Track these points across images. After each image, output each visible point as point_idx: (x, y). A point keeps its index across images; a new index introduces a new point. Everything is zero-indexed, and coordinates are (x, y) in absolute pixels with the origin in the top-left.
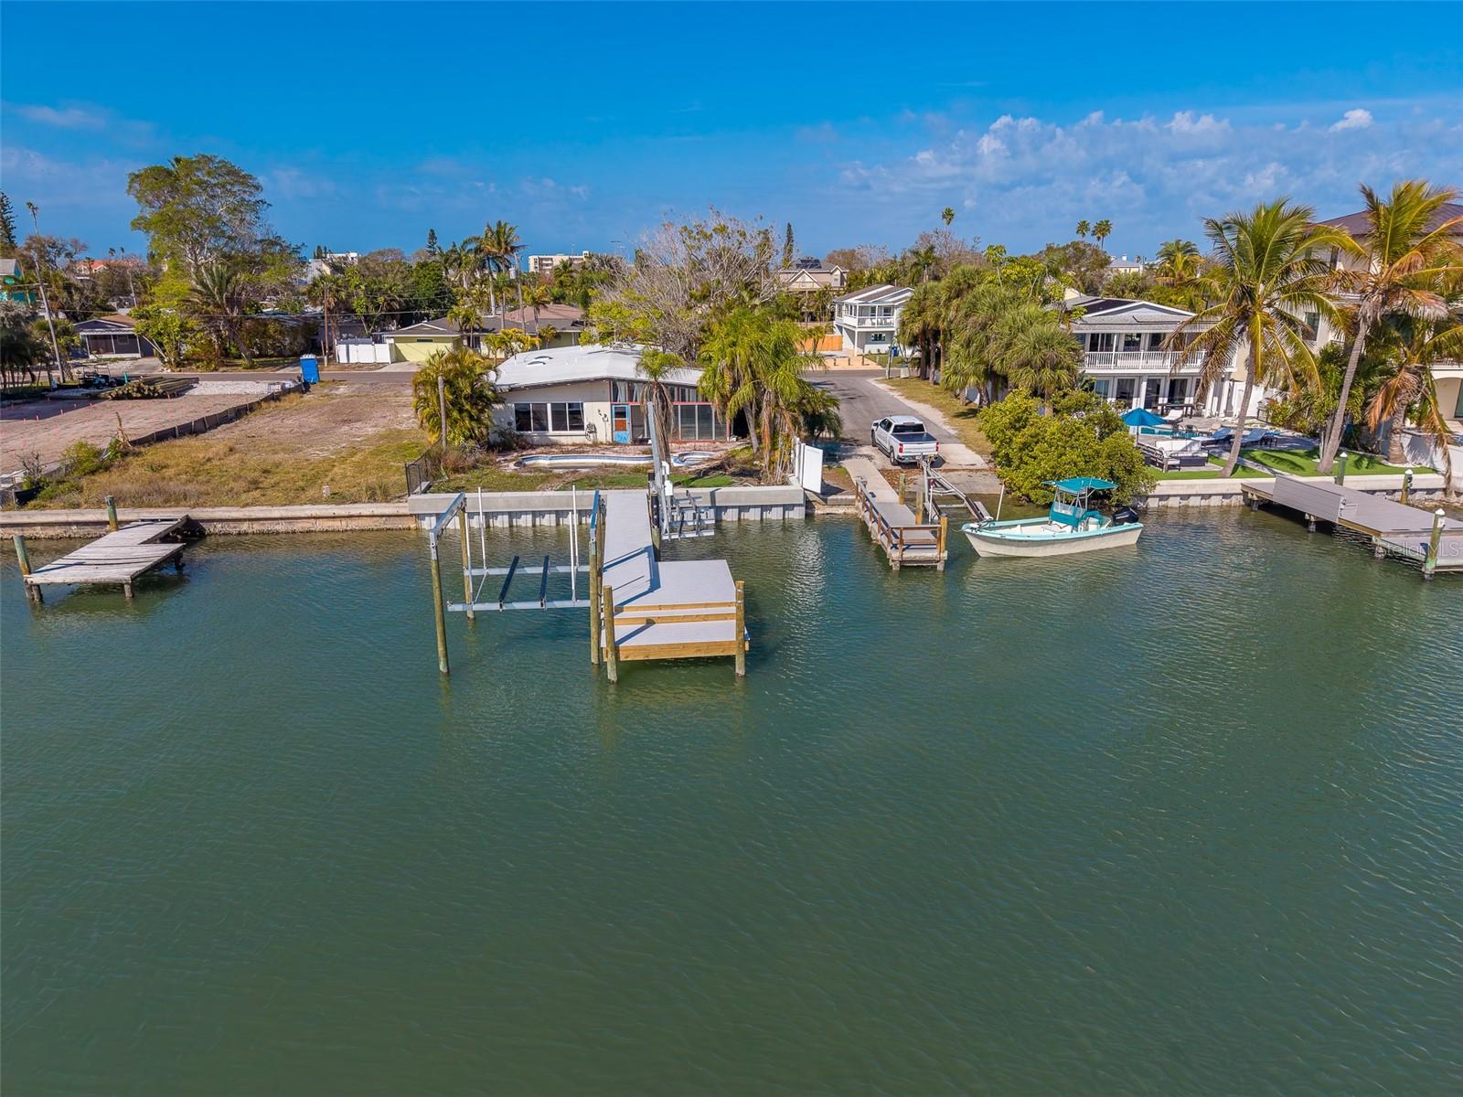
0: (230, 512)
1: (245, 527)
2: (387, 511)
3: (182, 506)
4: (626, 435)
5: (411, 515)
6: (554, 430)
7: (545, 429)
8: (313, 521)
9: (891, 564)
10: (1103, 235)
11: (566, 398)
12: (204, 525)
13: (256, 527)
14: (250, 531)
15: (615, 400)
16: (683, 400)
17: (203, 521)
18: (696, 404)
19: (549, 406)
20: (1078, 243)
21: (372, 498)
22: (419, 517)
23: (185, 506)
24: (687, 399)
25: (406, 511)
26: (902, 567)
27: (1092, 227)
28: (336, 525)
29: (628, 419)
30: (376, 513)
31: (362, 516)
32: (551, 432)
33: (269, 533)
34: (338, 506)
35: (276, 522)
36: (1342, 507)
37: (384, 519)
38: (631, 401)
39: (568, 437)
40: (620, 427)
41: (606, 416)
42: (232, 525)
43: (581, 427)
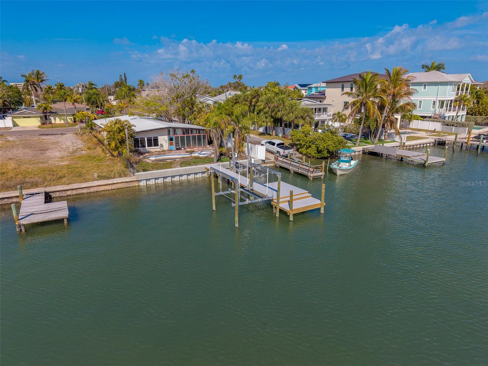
0: (64, 187)
1: (69, 193)
2: (128, 180)
3: (39, 187)
4: (174, 147)
5: (137, 181)
6: (148, 147)
7: (145, 147)
8: (98, 187)
9: (309, 178)
10: (241, 79)
11: (152, 136)
12: (51, 194)
13: (74, 192)
14: (71, 194)
15: (169, 135)
16: (192, 134)
17: (50, 192)
18: (196, 135)
19: (146, 138)
20: (238, 82)
21: (120, 176)
22: (139, 181)
23: (41, 187)
24: (193, 133)
25: (135, 179)
26: (313, 178)
27: (237, 77)
28: (107, 188)
29: (174, 142)
30: (123, 181)
31: (118, 183)
32: (147, 148)
33: (79, 194)
34: (108, 180)
35: (83, 189)
36: (397, 151)
37: (126, 183)
38: (175, 135)
39: (153, 149)
40: (171, 144)
41: (166, 141)
42: (63, 192)
43: (158, 145)
